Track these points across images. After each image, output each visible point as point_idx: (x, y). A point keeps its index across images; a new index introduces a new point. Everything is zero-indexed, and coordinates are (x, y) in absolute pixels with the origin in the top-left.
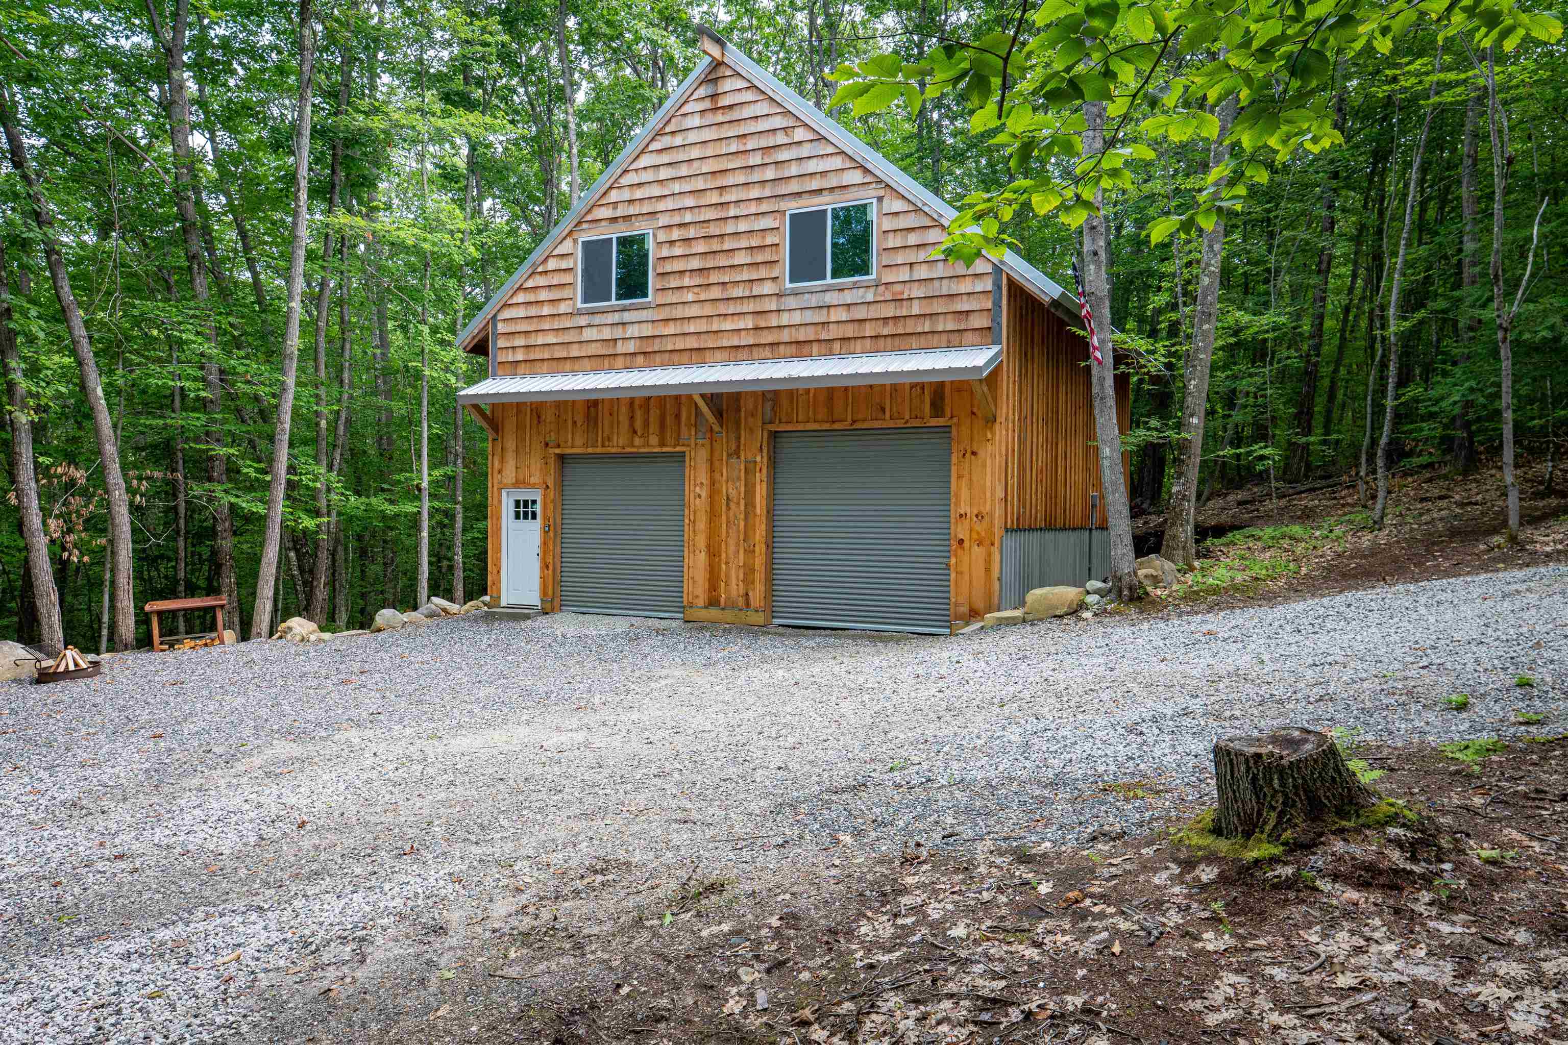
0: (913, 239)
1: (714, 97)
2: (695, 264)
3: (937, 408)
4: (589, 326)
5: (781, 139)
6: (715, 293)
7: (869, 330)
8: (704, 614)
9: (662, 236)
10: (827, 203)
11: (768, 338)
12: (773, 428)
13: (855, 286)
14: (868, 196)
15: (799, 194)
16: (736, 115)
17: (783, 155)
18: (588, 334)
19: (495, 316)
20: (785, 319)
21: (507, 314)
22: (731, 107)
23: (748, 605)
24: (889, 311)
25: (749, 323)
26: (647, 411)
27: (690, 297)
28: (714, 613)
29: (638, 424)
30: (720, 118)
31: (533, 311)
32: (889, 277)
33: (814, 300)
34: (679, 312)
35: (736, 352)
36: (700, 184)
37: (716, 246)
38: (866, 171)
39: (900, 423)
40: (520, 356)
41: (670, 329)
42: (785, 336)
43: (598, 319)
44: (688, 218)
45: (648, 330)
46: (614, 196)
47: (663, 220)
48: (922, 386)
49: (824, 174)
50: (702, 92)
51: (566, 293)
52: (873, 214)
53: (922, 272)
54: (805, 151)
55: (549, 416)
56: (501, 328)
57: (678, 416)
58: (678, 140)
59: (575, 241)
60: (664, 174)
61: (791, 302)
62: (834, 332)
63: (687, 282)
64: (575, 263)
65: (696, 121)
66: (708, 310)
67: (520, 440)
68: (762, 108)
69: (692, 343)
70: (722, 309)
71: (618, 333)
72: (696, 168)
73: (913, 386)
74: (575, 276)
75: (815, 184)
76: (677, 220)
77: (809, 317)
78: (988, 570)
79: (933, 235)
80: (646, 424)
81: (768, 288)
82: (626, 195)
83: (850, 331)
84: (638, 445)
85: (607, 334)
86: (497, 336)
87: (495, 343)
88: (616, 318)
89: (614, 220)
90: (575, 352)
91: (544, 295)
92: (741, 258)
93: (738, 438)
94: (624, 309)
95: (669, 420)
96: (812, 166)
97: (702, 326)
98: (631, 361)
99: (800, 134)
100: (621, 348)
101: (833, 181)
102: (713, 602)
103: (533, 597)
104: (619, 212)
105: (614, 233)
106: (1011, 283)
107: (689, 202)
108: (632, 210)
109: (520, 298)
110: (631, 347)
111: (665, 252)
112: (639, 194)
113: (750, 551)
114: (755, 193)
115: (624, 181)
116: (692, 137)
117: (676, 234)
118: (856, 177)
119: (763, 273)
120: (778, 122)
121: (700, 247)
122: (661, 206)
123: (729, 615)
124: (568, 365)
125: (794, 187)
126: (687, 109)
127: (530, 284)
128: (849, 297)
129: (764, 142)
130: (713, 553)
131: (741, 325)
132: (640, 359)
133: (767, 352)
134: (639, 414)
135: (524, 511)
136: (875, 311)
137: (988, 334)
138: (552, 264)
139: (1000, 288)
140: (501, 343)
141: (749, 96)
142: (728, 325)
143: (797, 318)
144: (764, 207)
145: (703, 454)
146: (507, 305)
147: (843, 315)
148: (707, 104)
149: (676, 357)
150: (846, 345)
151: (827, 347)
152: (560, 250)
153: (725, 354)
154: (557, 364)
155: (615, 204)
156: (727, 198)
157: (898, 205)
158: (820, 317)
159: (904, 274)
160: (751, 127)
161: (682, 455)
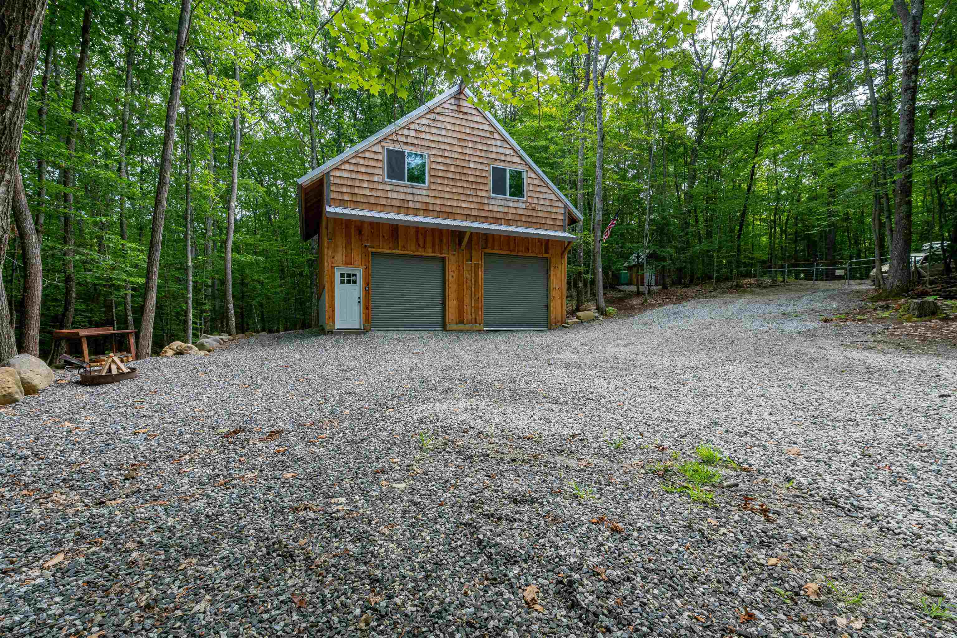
0: (538, 189)
1: (459, 106)
2: (450, 175)
3: (546, 251)
4: (393, 191)
5: (488, 135)
6: (460, 190)
7: (524, 219)
8: (455, 327)
9: (432, 159)
10: (509, 168)
11: (483, 214)
12: (487, 251)
13: (518, 201)
14: (521, 168)
15: (496, 160)
16: (469, 117)
17: (490, 142)
18: (390, 195)
19: (328, 173)
20: (491, 208)
21: (338, 173)
22: (467, 113)
23: (476, 322)
24: (530, 213)
25: (475, 206)
26: (425, 237)
27: (448, 189)
28: (461, 326)
29: (421, 243)
30: (461, 116)
31: (354, 176)
32: (530, 201)
33: (502, 203)
34: (442, 195)
35: (469, 217)
36: (452, 141)
37: (460, 170)
38: (522, 159)
39: (535, 255)
40: (346, 197)
41: (438, 201)
42: (490, 215)
43: (396, 189)
44: (447, 154)
45: (426, 200)
46: (406, 132)
47: (435, 152)
48: (542, 240)
49: (506, 155)
50: (452, 101)
51: (377, 171)
52: (524, 176)
53: (542, 202)
54: (499, 143)
55: (366, 230)
56: (332, 180)
57: (441, 241)
58: (440, 118)
59: (383, 147)
60: (433, 130)
61: (493, 202)
62: (510, 217)
63: (446, 182)
64: (383, 157)
65: (450, 113)
66: (456, 197)
68: (480, 119)
69: (447, 209)
70: (463, 198)
71: (410, 197)
72: (450, 134)
74: (383, 164)
75: (503, 158)
76: (440, 153)
77: (501, 209)
79: (545, 190)
80: (425, 243)
81: (484, 194)
82: (413, 133)
83: (517, 218)
84: (421, 252)
85: (402, 197)
86: (329, 183)
87: (328, 187)
88: (409, 190)
89: (406, 143)
90: (383, 202)
91: (362, 169)
92: (472, 179)
93: (471, 253)
94: (412, 187)
95: (437, 242)
96: (500, 150)
98: (416, 211)
99: (496, 136)
100: (411, 205)
101: (509, 159)
102: (461, 322)
103: (358, 324)
104: (409, 141)
105: (407, 150)
107: (448, 148)
108: (415, 142)
109: (347, 167)
110: (418, 206)
111: (435, 166)
112: (419, 135)
115: (412, 126)
116: (447, 119)
117: (440, 160)
118: (518, 160)
119: (482, 187)
120: (486, 127)
121: (452, 169)
122: (433, 145)
123: (468, 327)
124: (378, 207)
125: (494, 156)
126: (444, 106)
127: (353, 161)
128: (516, 205)
129: (481, 134)
130: (461, 301)
131: (472, 206)
132: (421, 212)
133: (483, 220)
134: (421, 237)
136: (526, 212)
137: (563, 227)
138: (367, 155)
139: (565, 213)
140: (333, 188)
141: (474, 112)
142: (466, 205)
143: (496, 208)
144: (481, 160)
145: (454, 259)
146: (336, 169)
147: (514, 211)
148: (455, 108)
149: (440, 214)
150: (516, 222)
151: (508, 222)
152: (374, 149)
153: (465, 217)
154: (372, 206)
155: (407, 136)
156: (465, 151)
157: (533, 175)
158: (506, 210)
159: (536, 201)
160: (475, 126)
161: (444, 259)
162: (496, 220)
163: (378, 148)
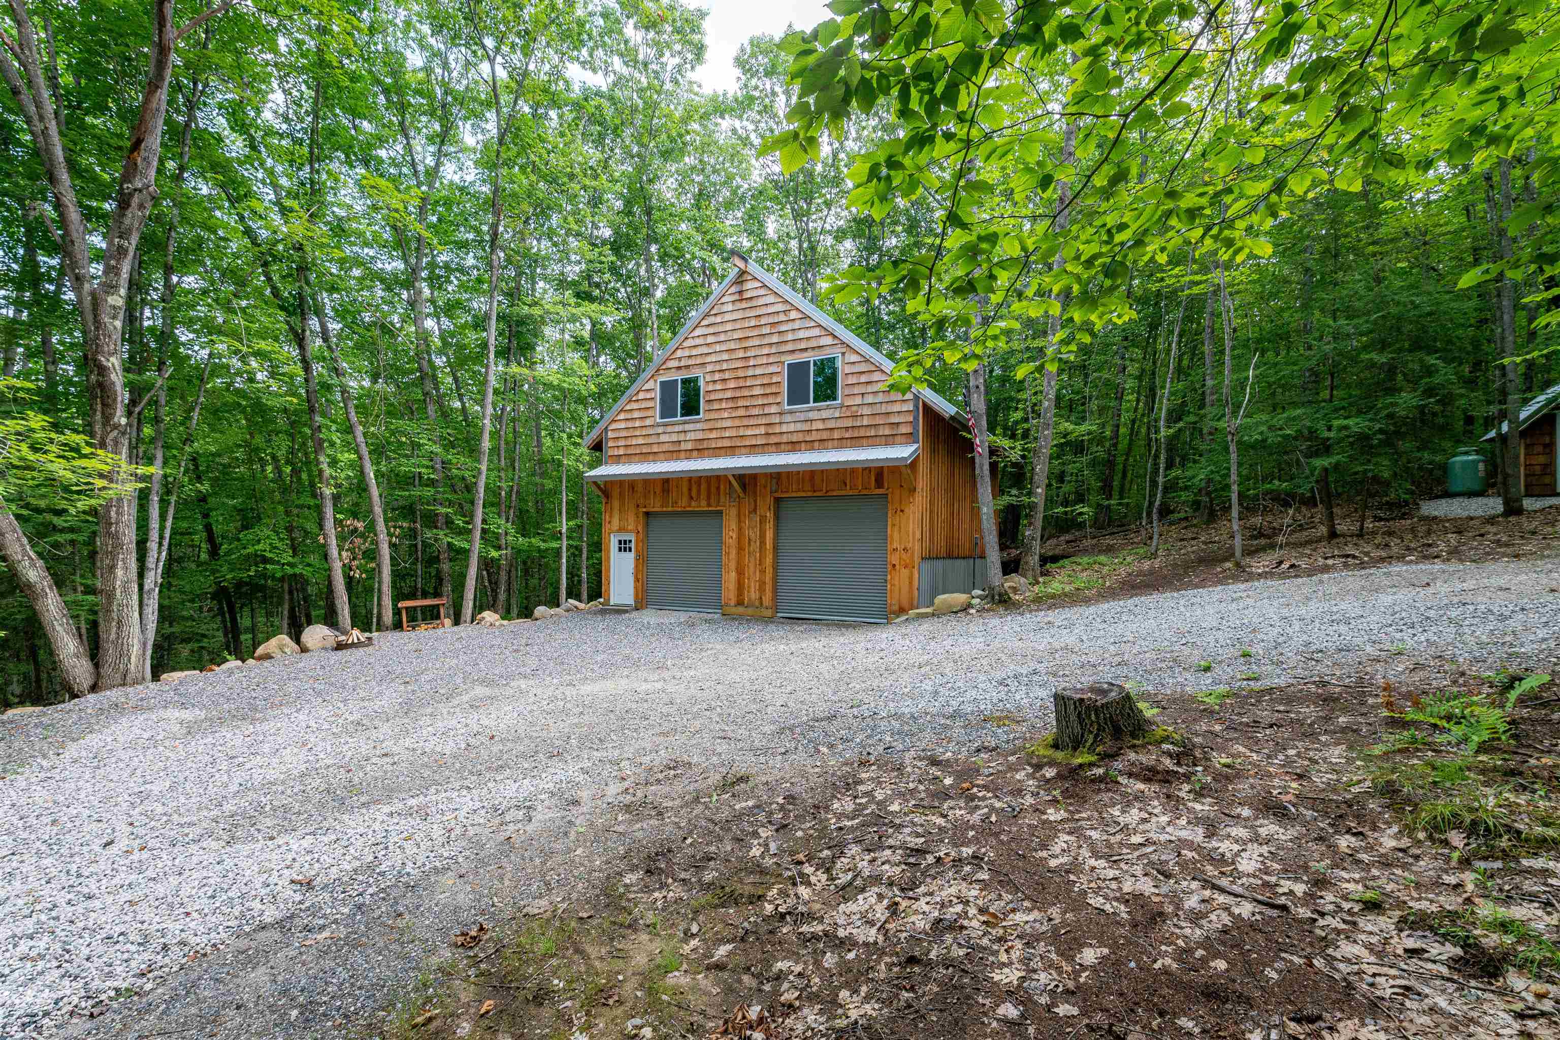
0: (863, 379)
1: (740, 292)
2: (729, 394)
3: (879, 483)
4: (664, 433)
5: (782, 317)
6: (741, 412)
7: (836, 435)
8: (734, 610)
9: (708, 378)
10: (811, 357)
11: (773, 440)
12: (777, 495)
13: (828, 407)
14: (836, 352)
15: (793, 351)
16: (754, 303)
17: (783, 328)
18: (664, 438)
19: (607, 428)
20: (784, 428)
21: (613, 426)
22: (751, 298)
23: (761, 604)
24: (849, 423)
25: (762, 430)
26: (700, 485)
27: (726, 415)
28: (741, 609)
29: (694, 494)
30: (744, 305)
31: (630, 425)
32: (848, 402)
33: (802, 417)
34: (719, 425)
35: (753, 449)
36: (732, 345)
37: (741, 383)
38: (835, 337)
39: (856, 492)
40: (621, 452)
41: (713, 435)
42: (785, 439)
43: (669, 429)
44: (725, 366)
45: (700, 436)
46: (679, 353)
47: (709, 368)
48: (869, 469)
49: (808, 339)
50: (734, 289)
51: (649, 413)
52: (839, 364)
53: (870, 399)
54: (797, 325)
55: (640, 488)
56: (610, 435)
57: (718, 488)
58: (719, 319)
59: (656, 381)
60: (710, 339)
61: (788, 418)
62: (814, 436)
63: (724, 405)
64: (656, 395)
65: (730, 307)
66: (737, 423)
67: (622, 504)
68: (771, 299)
69: (727, 443)
70: (746, 422)
71: (682, 437)
72: (729, 336)
73: (864, 469)
74: (656, 403)
75: (803, 345)
76: (718, 368)
77: (799, 426)
78: (911, 583)
79: (877, 376)
80: (699, 493)
81: (774, 409)
82: (687, 353)
83: (825, 435)
84: (694, 506)
85: (674, 438)
86: (608, 439)
87: (606, 444)
88: (681, 428)
89: (679, 368)
90: (655, 449)
91: (636, 415)
92: (757, 391)
93: (756, 502)
94: (685, 423)
95: (713, 490)
96: (801, 334)
97: (733, 433)
98: (689, 454)
99: (793, 315)
100: (683, 446)
101: (813, 343)
102: (740, 603)
103: (630, 600)
104: (682, 364)
105: (679, 376)
106: (925, 404)
107: (725, 356)
108: (690, 362)
109: (622, 416)
110: (689, 446)
111: (710, 388)
112: (694, 352)
113: (763, 572)
114: (766, 351)
115: (685, 344)
116: (728, 317)
117: (717, 377)
118: (829, 340)
119: (771, 400)
120: (780, 307)
121: (732, 384)
122: (708, 359)
123: (750, 611)
124: (651, 457)
125: (790, 347)
126: (723, 300)
127: (628, 407)
128: (824, 414)
129: (771, 320)
130: (740, 572)
131: (757, 432)
132: (695, 453)
133: (774, 448)
134: (694, 487)
135: (624, 546)
136: (840, 423)
137: (911, 437)
138: (641, 396)
139: (917, 408)
140: (610, 444)
141: (762, 292)
142: (749, 432)
143: (792, 427)
144: (771, 360)
145: (733, 512)
146: (614, 421)
147: (820, 425)
148: (737, 297)
149: (717, 452)
150: (822, 444)
151: (811, 445)
152: (646, 387)
153: (747, 450)
154: (645, 456)
155: (680, 359)
156: (748, 354)
157: (854, 358)
158: (806, 427)
159: (858, 400)
160: (764, 311)
161: (721, 512)
162: (794, 446)
163: (651, 382)
